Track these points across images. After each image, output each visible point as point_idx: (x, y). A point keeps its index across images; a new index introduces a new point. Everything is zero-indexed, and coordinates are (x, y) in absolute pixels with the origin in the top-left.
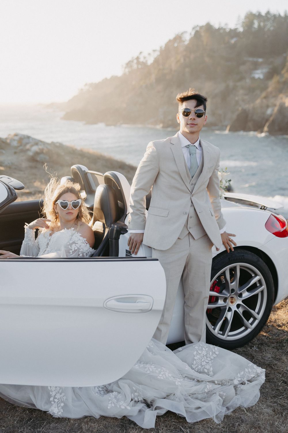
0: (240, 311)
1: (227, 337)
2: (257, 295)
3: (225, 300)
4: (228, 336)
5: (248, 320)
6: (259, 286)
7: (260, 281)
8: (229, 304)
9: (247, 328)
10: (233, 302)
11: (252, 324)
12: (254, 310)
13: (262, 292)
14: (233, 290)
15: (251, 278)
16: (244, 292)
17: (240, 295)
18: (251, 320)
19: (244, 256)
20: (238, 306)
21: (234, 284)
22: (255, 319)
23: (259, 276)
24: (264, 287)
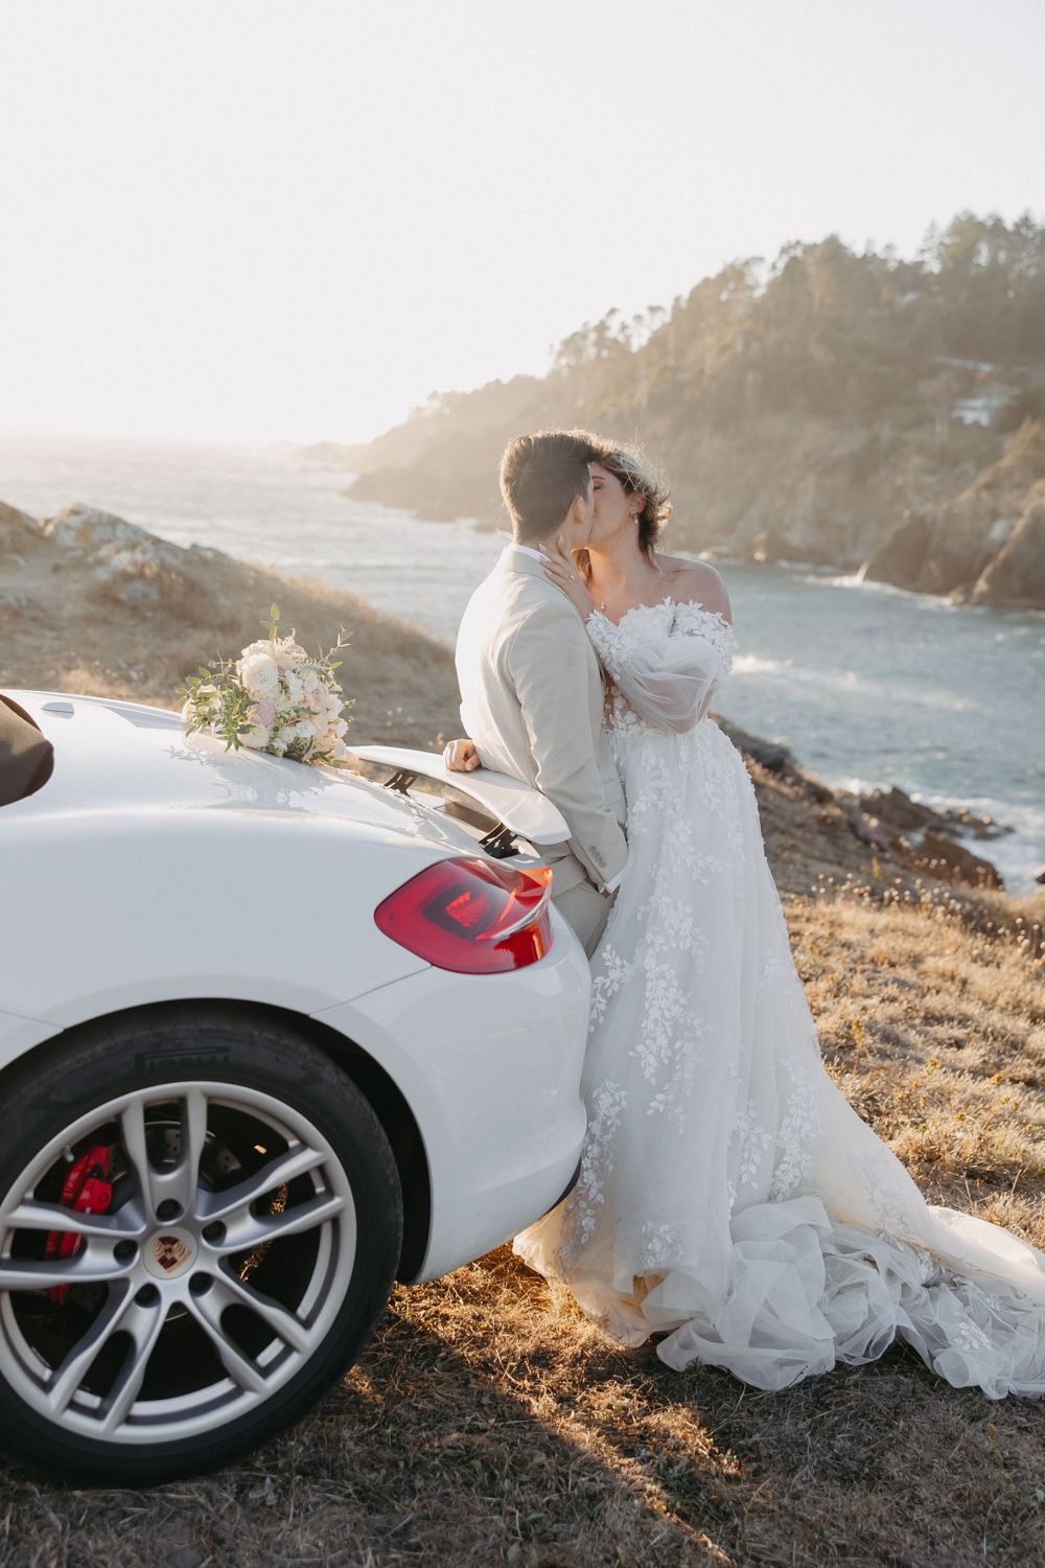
0: (209, 1309)
1: (117, 1426)
2: (313, 1234)
3: (125, 1251)
4: (130, 1420)
6: (322, 1194)
7: (318, 1170)
8: (143, 1271)
9: (237, 1390)
10: (173, 1261)
11: (265, 1372)
12: (290, 1311)
13: (335, 1221)
14: (167, 1209)
16: (236, 1216)
17: (215, 1232)
18: (275, 1347)
19: (227, 1049)
20: (200, 1283)
21: (174, 1181)
22: (287, 1350)
23: (314, 1148)
24: (343, 1201)
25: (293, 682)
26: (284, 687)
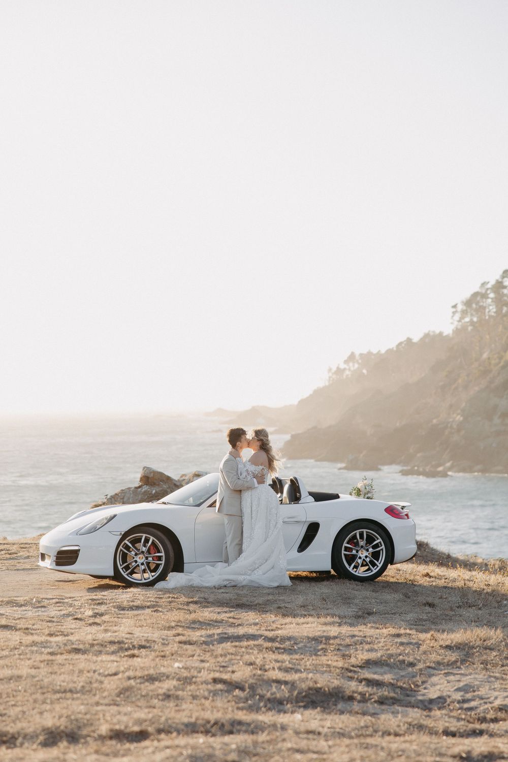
2: (380, 551)
3: (357, 551)
4: (359, 573)
5: (373, 567)
6: (379, 545)
7: (380, 542)
8: (360, 554)
9: (372, 571)
11: (375, 569)
12: (378, 561)
13: (382, 550)
14: (362, 547)
15: (375, 540)
16: (370, 548)
17: (367, 550)
18: (376, 567)
20: (366, 556)
21: (363, 542)
22: (378, 566)
23: (379, 539)
24: (383, 547)
25: (367, 487)
26: (366, 488)
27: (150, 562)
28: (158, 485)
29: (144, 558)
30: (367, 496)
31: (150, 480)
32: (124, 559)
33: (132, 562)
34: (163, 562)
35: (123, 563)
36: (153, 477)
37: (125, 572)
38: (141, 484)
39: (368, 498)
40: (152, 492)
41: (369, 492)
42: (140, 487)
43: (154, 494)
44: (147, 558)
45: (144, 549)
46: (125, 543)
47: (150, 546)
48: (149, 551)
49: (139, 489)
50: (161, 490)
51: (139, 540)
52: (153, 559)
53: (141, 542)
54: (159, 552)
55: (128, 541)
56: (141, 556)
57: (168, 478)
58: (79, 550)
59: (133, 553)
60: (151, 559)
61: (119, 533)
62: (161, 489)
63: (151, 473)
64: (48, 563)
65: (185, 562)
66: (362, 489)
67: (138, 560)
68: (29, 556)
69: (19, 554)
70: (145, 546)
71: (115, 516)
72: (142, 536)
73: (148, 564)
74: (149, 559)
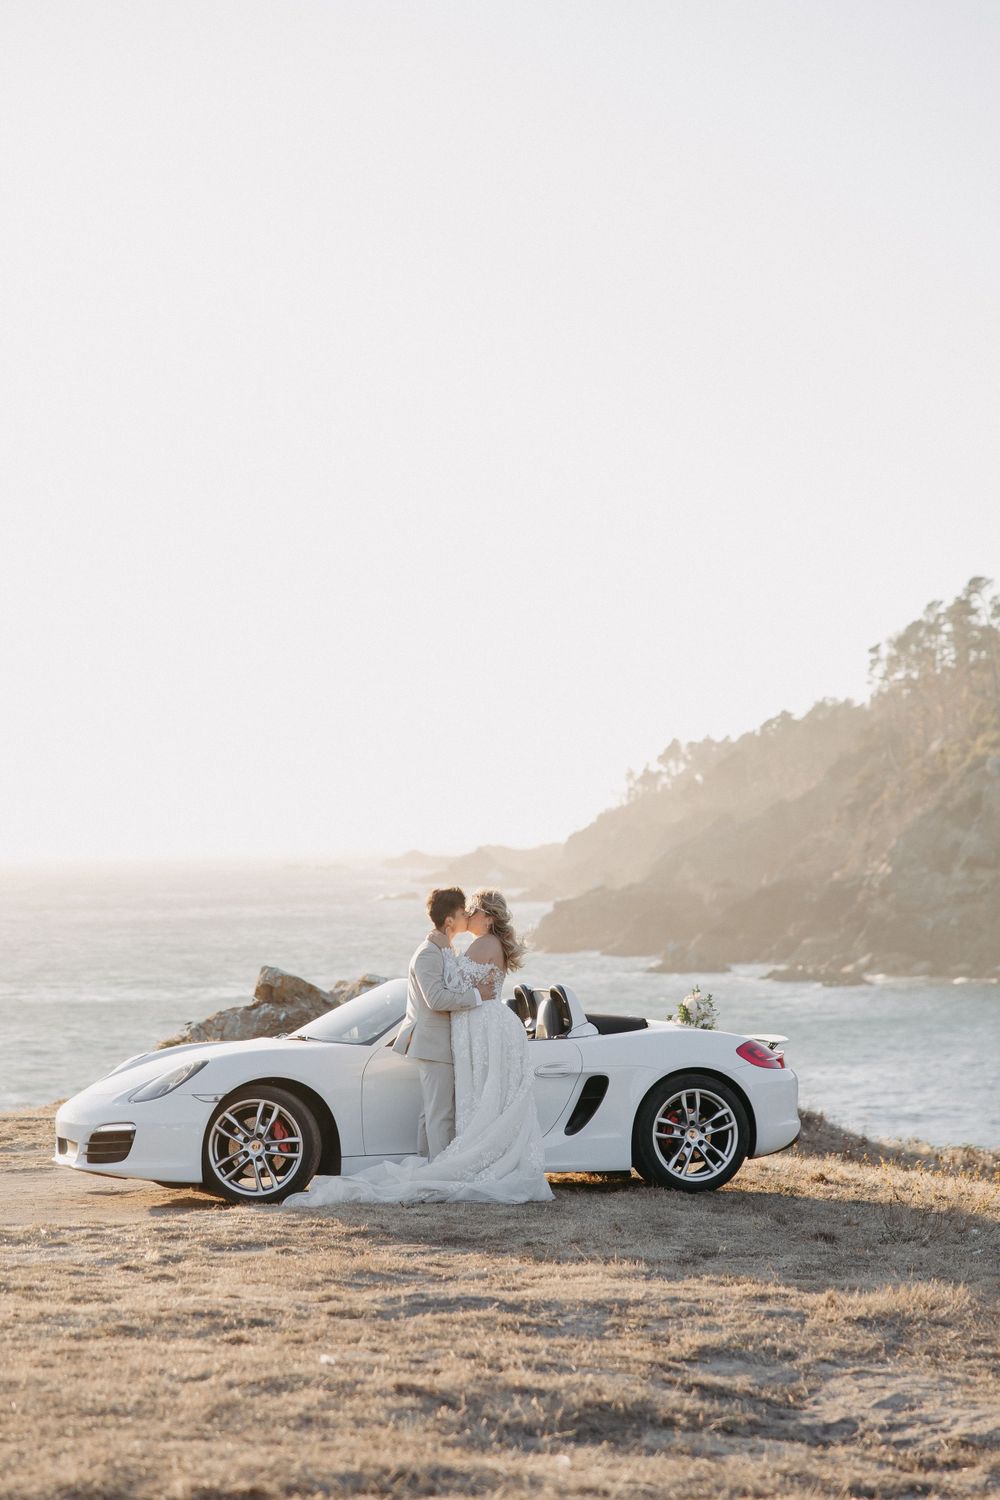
1: (684, 1176)
2: (726, 1131)
3: (683, 1132)
5: (715, 1164)
6: (729, 1121)
7: (728, 1114)
8: (688, 1138)
9: (712, 1171)
11: (717, 1168)
12: (723, 1152)
13: (732, 1129)
14: (692, 1123)
15: (718, 1111)
16: (708, 1126)
17: (703, 1130)
18: (720, 1162)
20: (700, 1142)
21: (694, 1115)
22: (723, 1162)
23: (726, 1108)
24: (734, 1123)
25: (702, 1006)
26: (699, 1008)
27: (273, 1156)
28: (292, 1003)
29: (262, 1148)
30: (701, 1023)
31: (274, 994)
32: (223, 1148)
33: (239, 1155)
34: (299, 1155)
35: (221, 1158)
36: (281, 987)
37: (224, 1176)
38: (257, 1000)
39: (704, 1027)
40: (279, 1016)
41: (705, 1016)
42: (254, 1007)
43: (284, 1020)
44: (267, 1147)
45: (262, 1129)
46: (225, 1118)
47: (274, 1124)
48: (272, 1134)
49: (254, 1012)
50: (297, 1014)
51: (252, 1112)
52: (280, 1149)
53: (255, 1115)
54: (292, 1134)
55: (230, 1113)
56: (256, 1142)
57: (312, 989)
58: (134, 1132)
59: (241, 1137)
60: (276, 1148)
61: (212, 1098)
62: (297, 1010)
63: (276, 978)
64: (73, 1158)
65: (342, 1155)
66: (693, 1009)
67: (251, 1151)
68: (35, 1144)
69: (16, 1141)
70: (264, 1123)
71: (205, 1064)
72: (258, 1104)
73: (270, 1158)
74: (272, 1148)
